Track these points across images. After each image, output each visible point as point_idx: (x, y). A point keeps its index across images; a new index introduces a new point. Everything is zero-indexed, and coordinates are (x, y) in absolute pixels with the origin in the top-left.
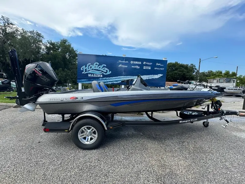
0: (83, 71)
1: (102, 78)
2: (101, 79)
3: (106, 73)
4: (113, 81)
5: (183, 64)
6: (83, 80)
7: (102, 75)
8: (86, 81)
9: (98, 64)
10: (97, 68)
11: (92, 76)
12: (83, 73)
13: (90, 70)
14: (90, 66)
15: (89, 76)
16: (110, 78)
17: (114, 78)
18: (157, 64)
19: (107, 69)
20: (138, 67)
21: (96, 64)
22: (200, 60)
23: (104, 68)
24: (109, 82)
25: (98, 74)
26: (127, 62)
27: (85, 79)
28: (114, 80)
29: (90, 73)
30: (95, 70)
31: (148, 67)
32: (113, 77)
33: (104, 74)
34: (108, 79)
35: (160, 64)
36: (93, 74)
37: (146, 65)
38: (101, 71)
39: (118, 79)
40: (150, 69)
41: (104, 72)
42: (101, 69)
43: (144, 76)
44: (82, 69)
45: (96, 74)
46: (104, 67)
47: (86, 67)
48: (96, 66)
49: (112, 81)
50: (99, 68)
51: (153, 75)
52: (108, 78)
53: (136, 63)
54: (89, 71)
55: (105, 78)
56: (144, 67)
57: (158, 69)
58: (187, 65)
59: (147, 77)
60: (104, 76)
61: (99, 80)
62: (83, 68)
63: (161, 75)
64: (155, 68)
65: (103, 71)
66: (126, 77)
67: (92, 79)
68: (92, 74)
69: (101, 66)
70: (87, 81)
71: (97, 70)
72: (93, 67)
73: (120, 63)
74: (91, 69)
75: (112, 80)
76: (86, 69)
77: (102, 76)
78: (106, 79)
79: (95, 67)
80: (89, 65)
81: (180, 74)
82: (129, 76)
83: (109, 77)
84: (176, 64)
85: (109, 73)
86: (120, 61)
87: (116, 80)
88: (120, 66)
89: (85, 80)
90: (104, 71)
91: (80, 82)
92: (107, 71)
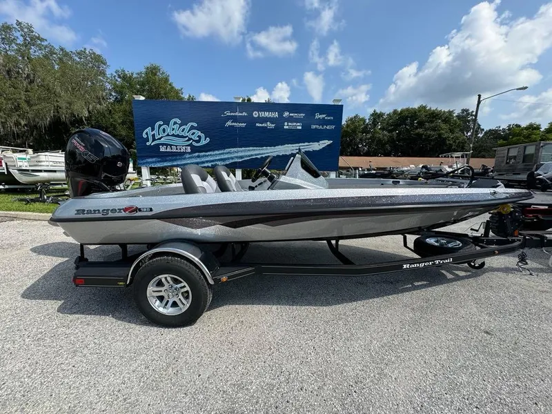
0: (147, 140)
1: (189, 153)
2: (188, 156)
3: (198, 141)
4: (216, 160)
5: (439, 109)
6: (150, 160)
7: (189, 148)
8: (155, 162)
9: (179, 121)
10: (178, 133)
11: (169, 150)
12: (148, 144)
13: (162, 137)
14: (162, 128)
15: (161, 150)
16: (207, 154)
17: (217, 152)
18: (318, 116)
19: (200, 133)
20: (270, 125)
21: (175, 123)
22: (479, 98)
23: (194, 131)
24: (207, 162)
25: (181, 145)
26: (245, 114)
27: (152, 157)
28: (217, 158)
29: (163, 145)
30: (173, 135)
31: (294, 124)
32: (214, 150)
33: (194, 143)
34: (204, 156)
35: (324, 116)
36: (171, 145)
37: (290, 119)
38: (186, 137)
39: (226, 156)
40: (300, 128)
41: (194, 141)
42: (187, 134)
43: (286, 145)
44: (145, 136)
45: (176, 146)
46: (193, 127)
47: (153, 130)
48: (175, 127)
49: (212, 161)
50: (183, 131)
51: (306, 144)
52: (203, 154)
53: (267, 114)
54: (160, 139)
55: (197, 154)
56: (286, 124)
57: (321, 127)
58: (451, 113)
59: (293, 148)
60: (195, 150)
61: (185, 159)
62: (147, 134)
63: (327, 142)
64: (314, 127)
65: (191, 139)
66: (244, 151)
67: (169, 156)
68: (167, 145)
69: (187, 127)
70: (159, 162)
71: (178, 136)
72: (169, 130)
73: (229, 118)
74: (166, 134)
75: (212, 159)
76: (153, 135)
77: (189, 150)
78: (199, 157)
79: (173, 129)
80: (160, 126)
81: (429, 137)
82: (251, 148)
83: (206, 152)
84: (419, 111)
85: (204, 142)
86: (228, 114)
87: (223, 157)
88: (229, 123)
89: (154, 159)
90: (192, 137)
91: (144, 164)
92: (199, 137)
